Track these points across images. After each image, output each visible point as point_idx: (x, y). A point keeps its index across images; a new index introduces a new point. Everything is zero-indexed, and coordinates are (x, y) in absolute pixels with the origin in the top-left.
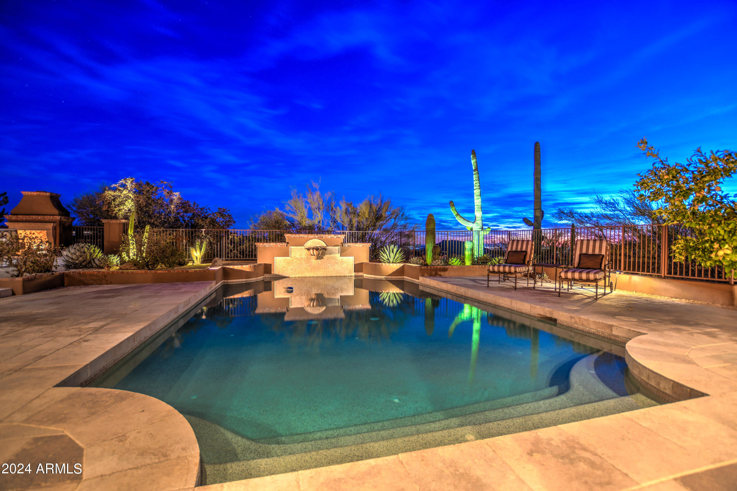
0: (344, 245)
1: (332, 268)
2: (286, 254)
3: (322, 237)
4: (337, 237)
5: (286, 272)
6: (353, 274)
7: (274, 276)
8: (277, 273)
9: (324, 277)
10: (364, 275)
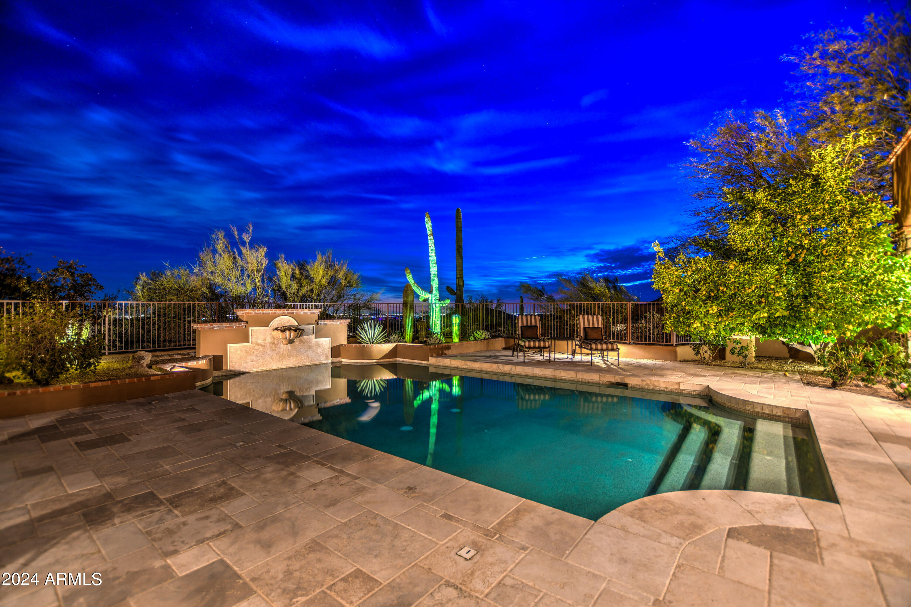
0: (319, 323)
1: (305, 354)
2: (245, 339)
3: (293, 313)
4: (311, 313)
5: (245, 365)
6: (330, 361)
7: (227, 373)
8: (232, 368)
9: (295, 367)
10: (343, 360)
